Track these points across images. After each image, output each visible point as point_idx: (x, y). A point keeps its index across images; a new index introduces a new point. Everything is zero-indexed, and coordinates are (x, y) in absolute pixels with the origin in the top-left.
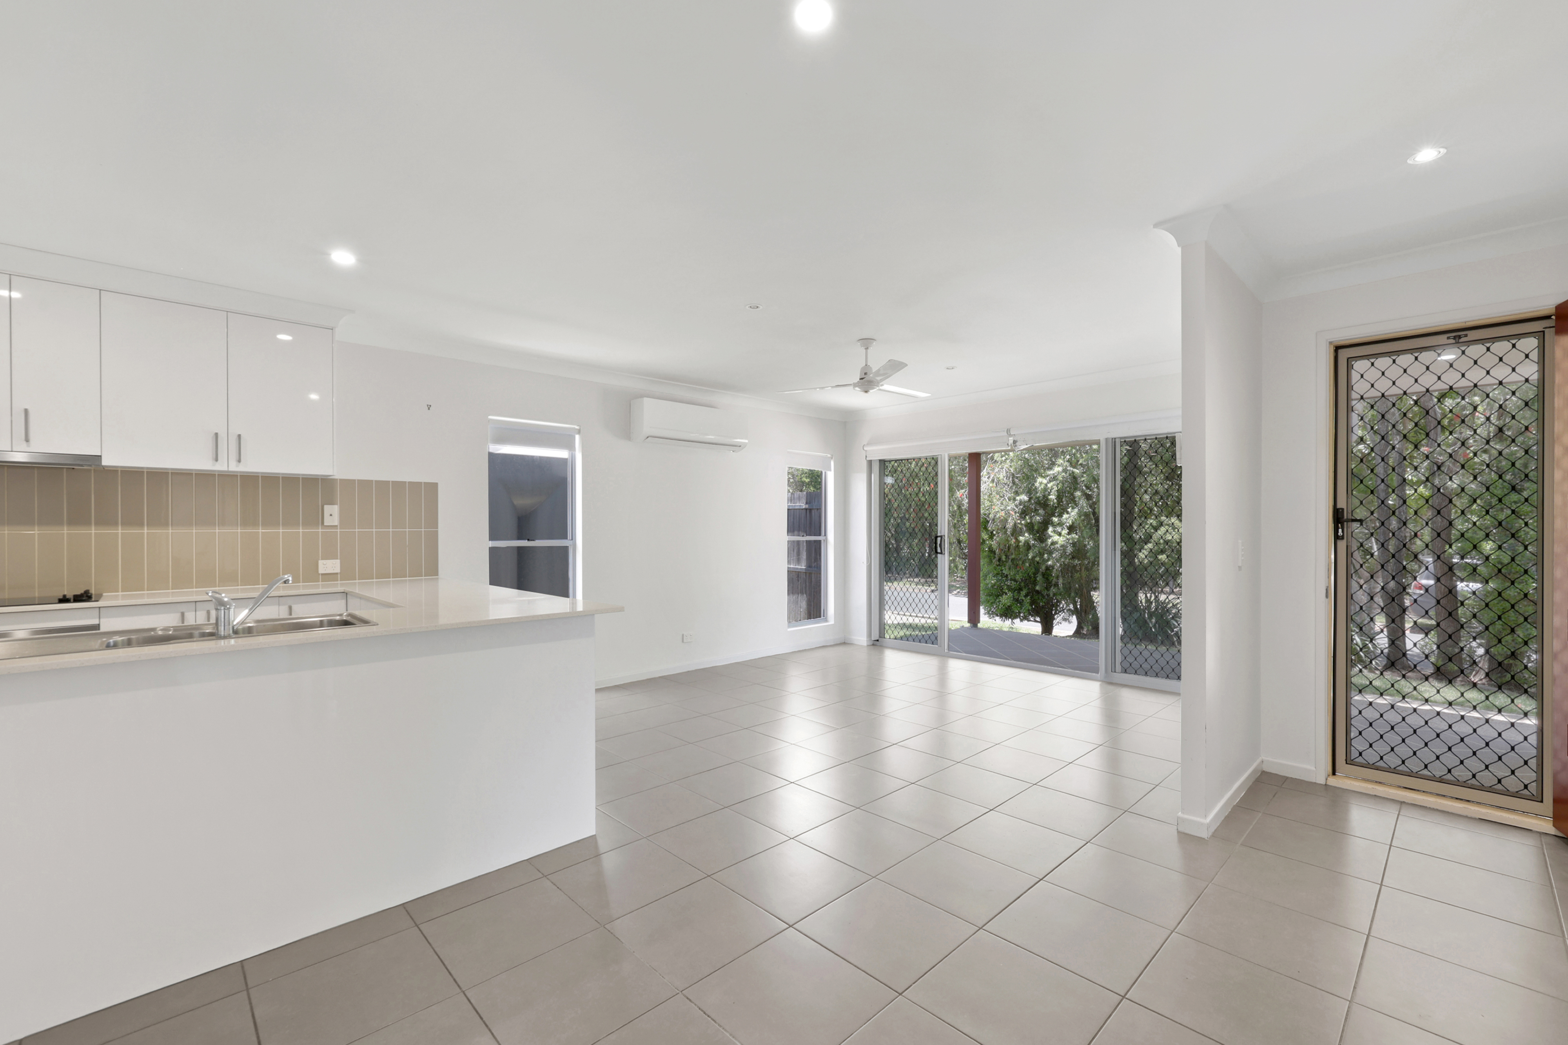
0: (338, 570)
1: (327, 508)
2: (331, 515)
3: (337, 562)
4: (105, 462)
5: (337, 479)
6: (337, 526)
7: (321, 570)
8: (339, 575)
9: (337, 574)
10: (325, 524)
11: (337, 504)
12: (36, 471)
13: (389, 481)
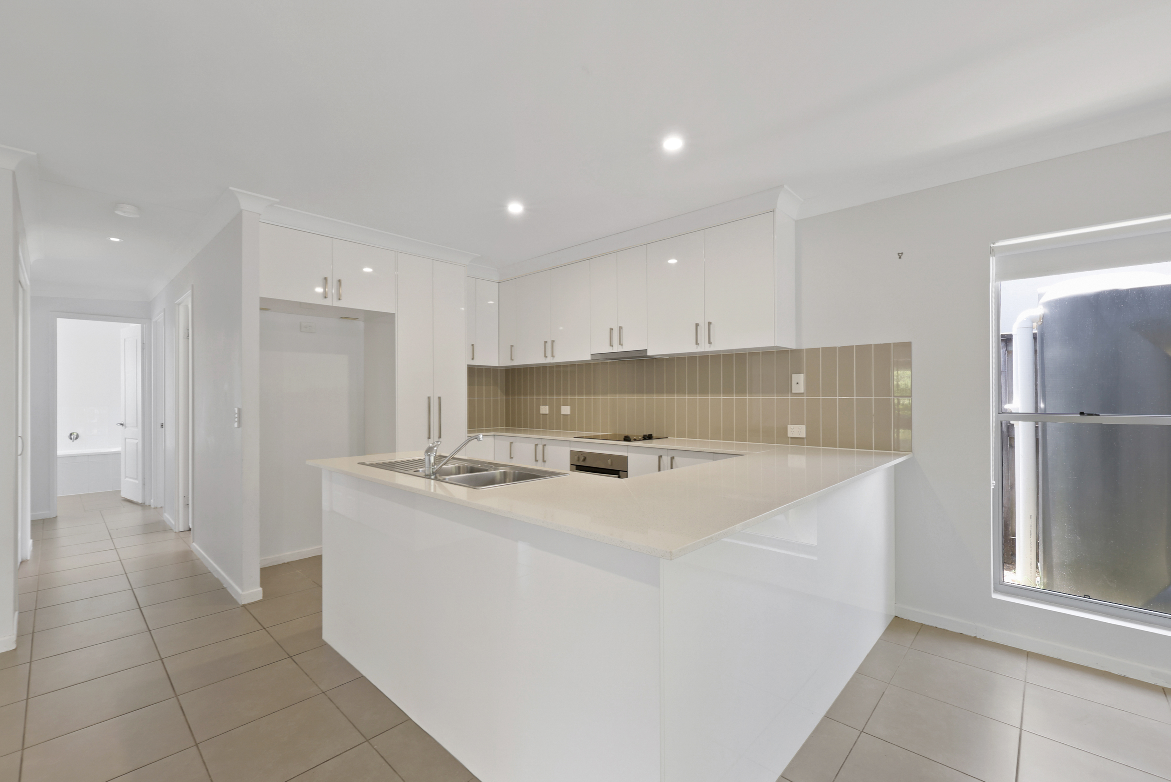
0: (803, 435)
1: (794, 376)
2: (798, 383)
3: (803, 427)
4: (649, 353)
5: (804, 349)
6: (803, 393)
7: (790, 435)
8: (805, 440)
9: (803, 438)
10: (793, 392)
11: (804, 373)
12: (626, 362)
13: (853, 346)
